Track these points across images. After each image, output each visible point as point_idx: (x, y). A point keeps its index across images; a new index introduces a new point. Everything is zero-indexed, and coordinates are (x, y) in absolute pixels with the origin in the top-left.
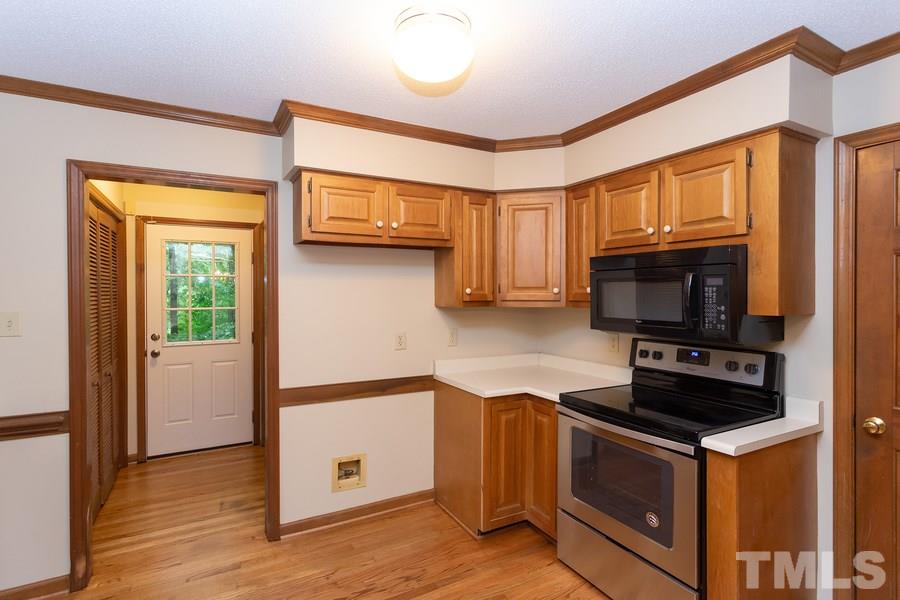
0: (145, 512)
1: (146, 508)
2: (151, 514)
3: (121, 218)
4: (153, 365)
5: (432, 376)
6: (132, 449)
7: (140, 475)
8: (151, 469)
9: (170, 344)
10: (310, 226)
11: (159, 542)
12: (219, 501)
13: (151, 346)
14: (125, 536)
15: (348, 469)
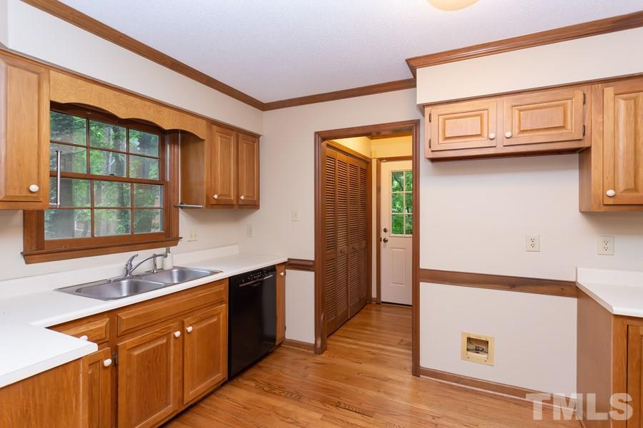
0: (365, 330)
1: (367, 328)
2: (365, 332)
3: (369, 161)
4: (385, 247)
5: (574, 283)
6: (374, 295)
7: (377, 310)
8: (383, 309)
9: (393, 235)
10: (430, 147)
11: (361, 348)
12: (402, 338)
13: (383, 235)
14: (348, 338)
15: (477, 345)
